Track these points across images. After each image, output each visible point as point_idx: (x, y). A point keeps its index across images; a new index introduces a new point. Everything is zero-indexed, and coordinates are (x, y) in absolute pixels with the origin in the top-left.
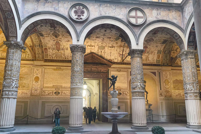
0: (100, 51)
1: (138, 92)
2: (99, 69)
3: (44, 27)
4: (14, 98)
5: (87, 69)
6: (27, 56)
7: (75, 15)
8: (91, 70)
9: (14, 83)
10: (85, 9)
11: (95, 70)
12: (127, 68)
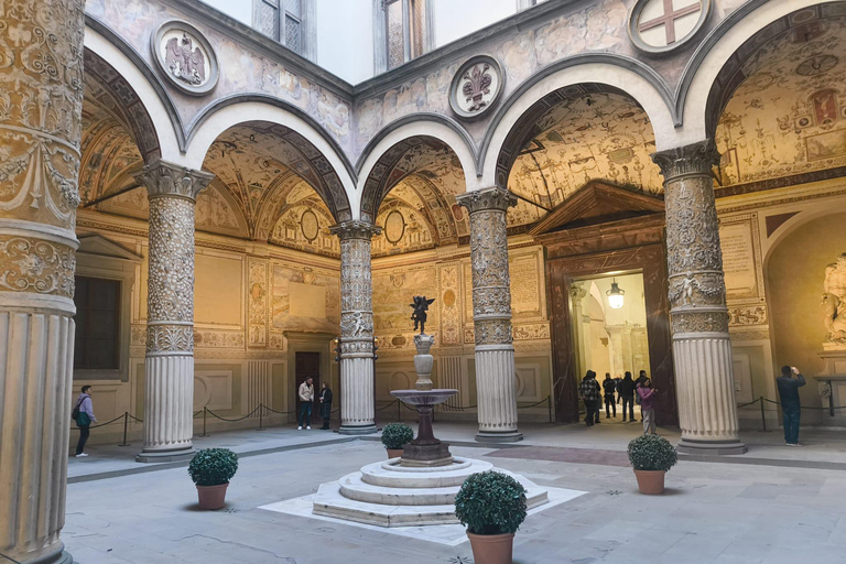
0: (618, 167)
1: (687, 314)
2: (627, 233)
3: (417, 156)
4: (364, 358)
5: (585, 243)
6: (422, 236)
7: (468, 100)
8: (600, 241)
9: (359, 322)
10: (491, 68)
11: (614, 241)
12: (748, 207)
